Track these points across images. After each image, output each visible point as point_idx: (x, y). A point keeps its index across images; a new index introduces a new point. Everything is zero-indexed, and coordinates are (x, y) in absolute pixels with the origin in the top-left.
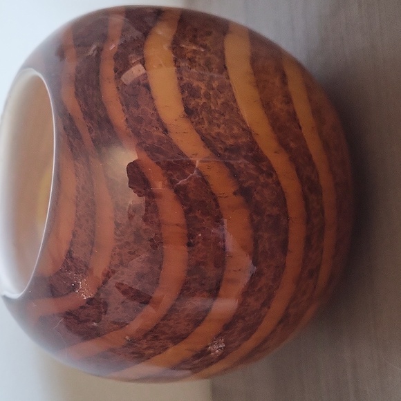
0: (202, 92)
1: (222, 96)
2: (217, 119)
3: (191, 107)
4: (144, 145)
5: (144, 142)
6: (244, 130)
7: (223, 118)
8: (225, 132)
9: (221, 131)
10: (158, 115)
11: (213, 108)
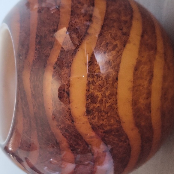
0: (99, 99)
1: (110, 101)
2: (103, 116)
3: (90, 109)
4: (60, 127)
5: (60, 125)
6: (117, 121)
7: (107, 115)
8: (106, 123)
9: (104, 123)
10: (70, 112)
11: (102, 109)
